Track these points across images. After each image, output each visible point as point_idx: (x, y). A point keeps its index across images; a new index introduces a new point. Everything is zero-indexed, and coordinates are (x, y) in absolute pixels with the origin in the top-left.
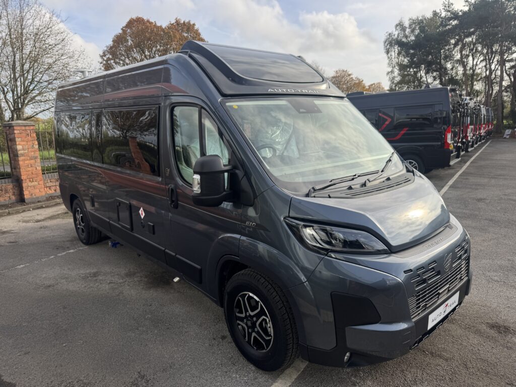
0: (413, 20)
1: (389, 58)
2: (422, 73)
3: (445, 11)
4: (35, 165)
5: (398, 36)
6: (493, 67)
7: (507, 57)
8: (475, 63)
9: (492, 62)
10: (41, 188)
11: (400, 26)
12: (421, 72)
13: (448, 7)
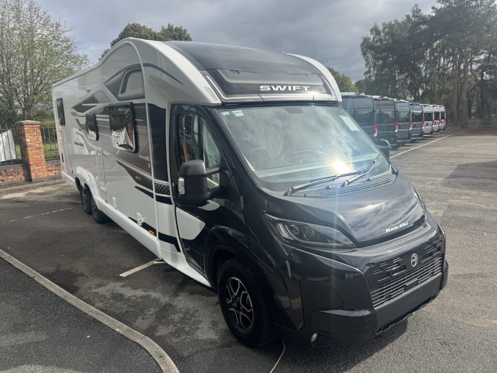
0: (387, 25)
1: (367, 60)
4: (40, 154)
5: (374, 40)
8: (446, 63)
10: (45, 171)
11: (375, 30)
12: (396, 71)
13: (417, 13)
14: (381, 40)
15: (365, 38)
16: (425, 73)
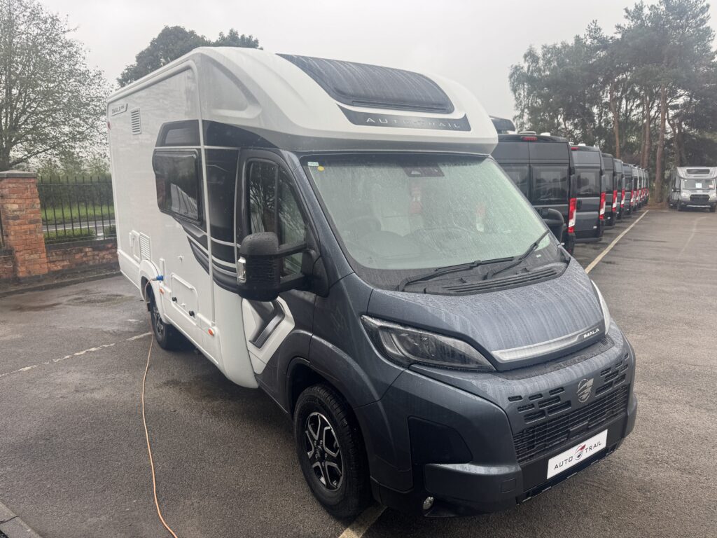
0: (549, 49)
1: (516, 98)
2: (560, 119)
3: (591, 38)
4: (35, 231)
5: (529, 69)
6: (652, 113)
7: (670, 102)
8: (629, 108)
9: (652, 108)
10: (43, 263)
11: (531, 56)
12: (559, 116)
13: (595, 32)
14: (539, 70)
15: (516, 67)
16: (600, 121)
